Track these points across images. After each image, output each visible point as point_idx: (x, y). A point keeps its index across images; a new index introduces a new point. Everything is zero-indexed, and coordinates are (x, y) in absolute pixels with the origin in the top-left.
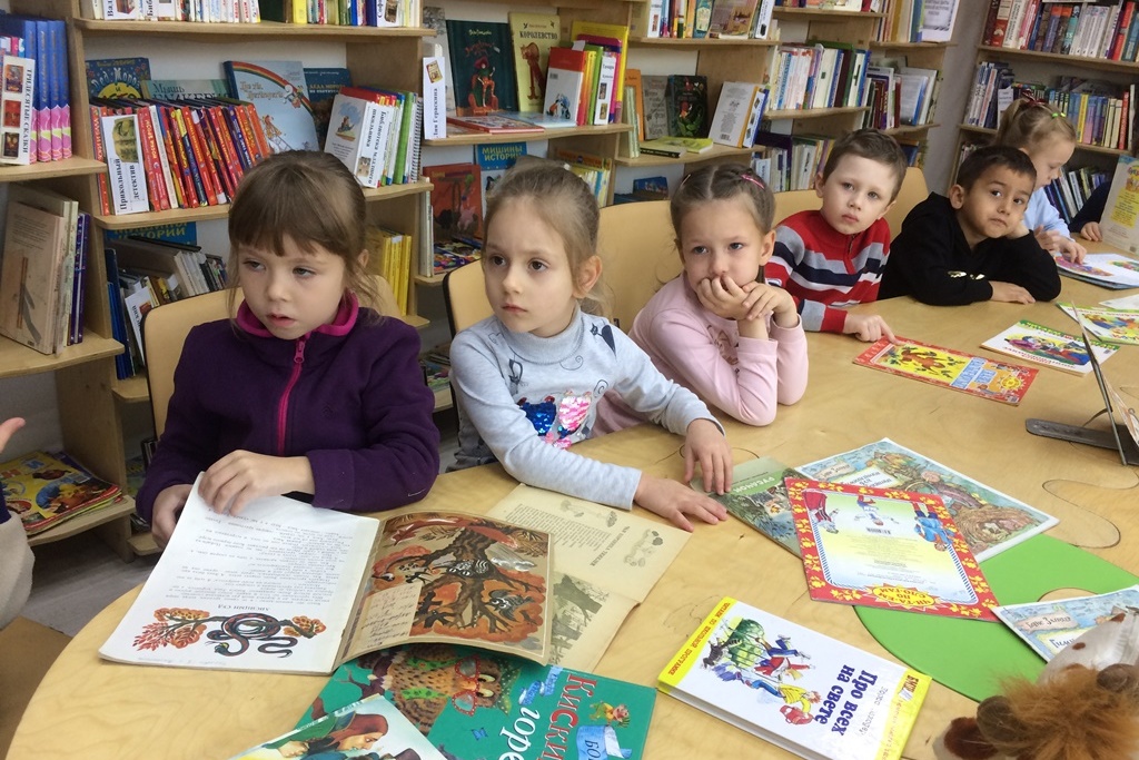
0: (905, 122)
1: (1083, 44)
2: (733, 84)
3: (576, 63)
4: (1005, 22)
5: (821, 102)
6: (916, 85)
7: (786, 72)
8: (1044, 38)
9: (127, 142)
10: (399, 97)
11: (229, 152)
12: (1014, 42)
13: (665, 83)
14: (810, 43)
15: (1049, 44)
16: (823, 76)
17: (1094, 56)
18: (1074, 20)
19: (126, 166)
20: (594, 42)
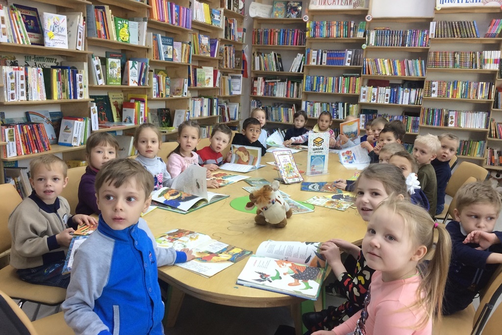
0: (232, 119)
1: (279, 93)
2: (179, 110)
3: (132, 106)
4: (256, 88)
5: (206, 114)
6: (233, 108)
7: (194, 106)
8: (268, 92)
9: (12, 136)
10: (84, 119)
11: (38, 137)
12: (260, 93)
13: (157, 111)
14: (199, 97)
15: (269, 94)
16: (205, 106)
17: (282, 96)
18: (275, 86)
19: (11, 143)
20: (137, 100)
